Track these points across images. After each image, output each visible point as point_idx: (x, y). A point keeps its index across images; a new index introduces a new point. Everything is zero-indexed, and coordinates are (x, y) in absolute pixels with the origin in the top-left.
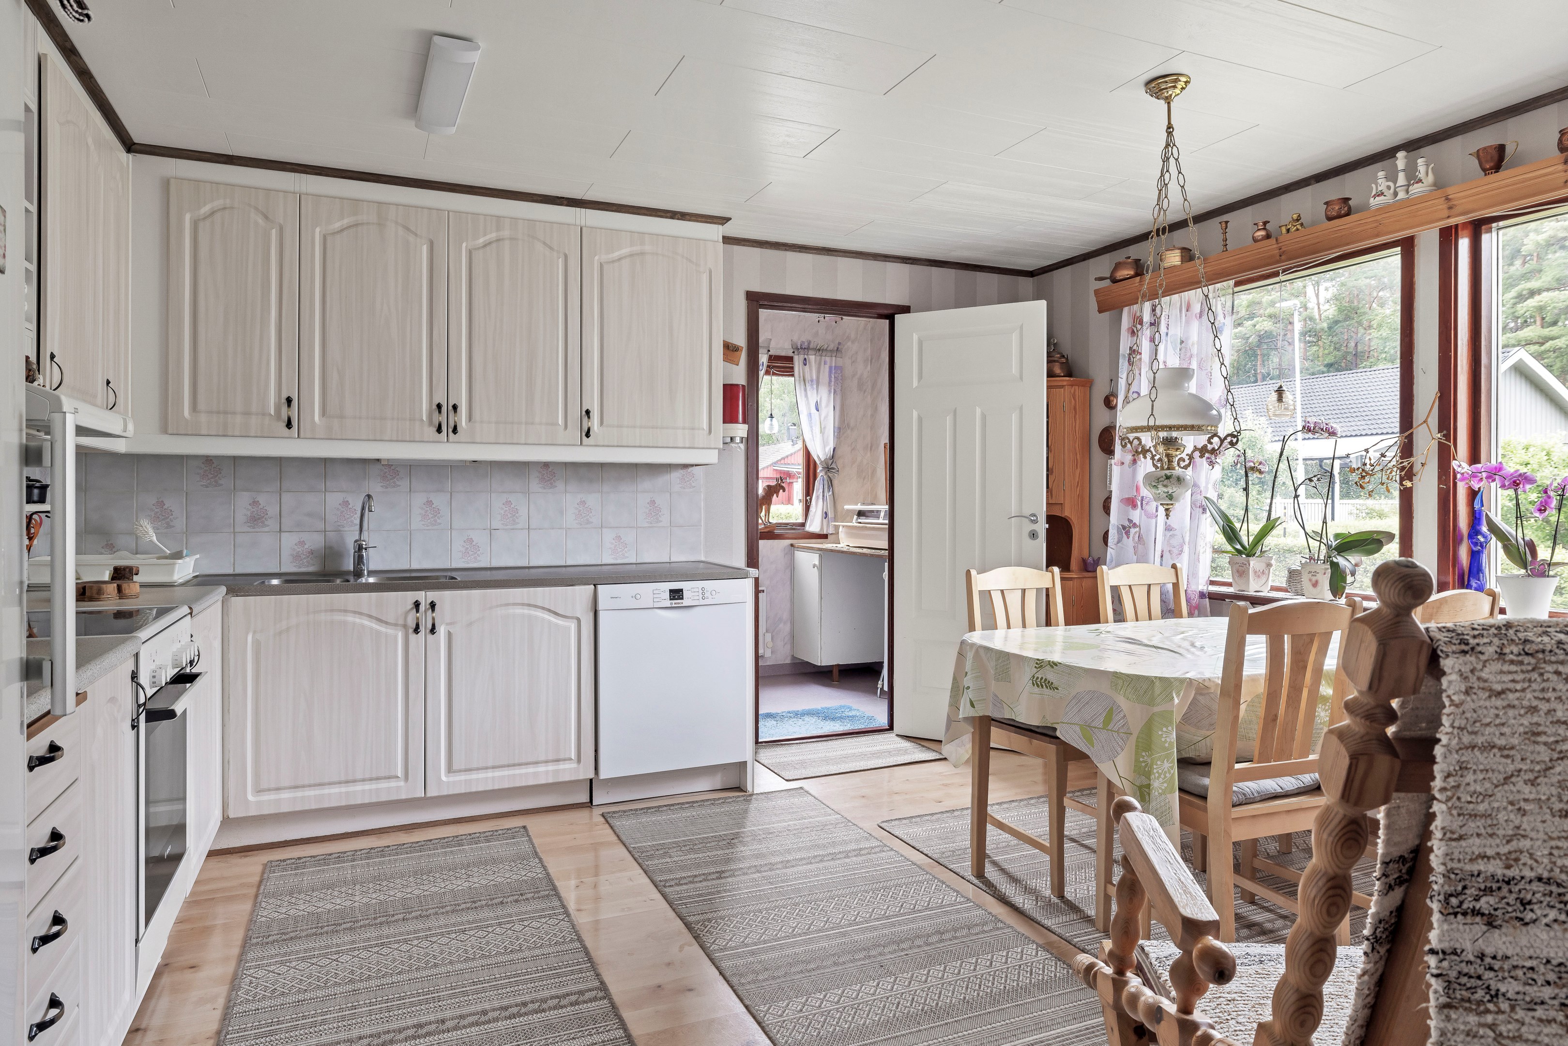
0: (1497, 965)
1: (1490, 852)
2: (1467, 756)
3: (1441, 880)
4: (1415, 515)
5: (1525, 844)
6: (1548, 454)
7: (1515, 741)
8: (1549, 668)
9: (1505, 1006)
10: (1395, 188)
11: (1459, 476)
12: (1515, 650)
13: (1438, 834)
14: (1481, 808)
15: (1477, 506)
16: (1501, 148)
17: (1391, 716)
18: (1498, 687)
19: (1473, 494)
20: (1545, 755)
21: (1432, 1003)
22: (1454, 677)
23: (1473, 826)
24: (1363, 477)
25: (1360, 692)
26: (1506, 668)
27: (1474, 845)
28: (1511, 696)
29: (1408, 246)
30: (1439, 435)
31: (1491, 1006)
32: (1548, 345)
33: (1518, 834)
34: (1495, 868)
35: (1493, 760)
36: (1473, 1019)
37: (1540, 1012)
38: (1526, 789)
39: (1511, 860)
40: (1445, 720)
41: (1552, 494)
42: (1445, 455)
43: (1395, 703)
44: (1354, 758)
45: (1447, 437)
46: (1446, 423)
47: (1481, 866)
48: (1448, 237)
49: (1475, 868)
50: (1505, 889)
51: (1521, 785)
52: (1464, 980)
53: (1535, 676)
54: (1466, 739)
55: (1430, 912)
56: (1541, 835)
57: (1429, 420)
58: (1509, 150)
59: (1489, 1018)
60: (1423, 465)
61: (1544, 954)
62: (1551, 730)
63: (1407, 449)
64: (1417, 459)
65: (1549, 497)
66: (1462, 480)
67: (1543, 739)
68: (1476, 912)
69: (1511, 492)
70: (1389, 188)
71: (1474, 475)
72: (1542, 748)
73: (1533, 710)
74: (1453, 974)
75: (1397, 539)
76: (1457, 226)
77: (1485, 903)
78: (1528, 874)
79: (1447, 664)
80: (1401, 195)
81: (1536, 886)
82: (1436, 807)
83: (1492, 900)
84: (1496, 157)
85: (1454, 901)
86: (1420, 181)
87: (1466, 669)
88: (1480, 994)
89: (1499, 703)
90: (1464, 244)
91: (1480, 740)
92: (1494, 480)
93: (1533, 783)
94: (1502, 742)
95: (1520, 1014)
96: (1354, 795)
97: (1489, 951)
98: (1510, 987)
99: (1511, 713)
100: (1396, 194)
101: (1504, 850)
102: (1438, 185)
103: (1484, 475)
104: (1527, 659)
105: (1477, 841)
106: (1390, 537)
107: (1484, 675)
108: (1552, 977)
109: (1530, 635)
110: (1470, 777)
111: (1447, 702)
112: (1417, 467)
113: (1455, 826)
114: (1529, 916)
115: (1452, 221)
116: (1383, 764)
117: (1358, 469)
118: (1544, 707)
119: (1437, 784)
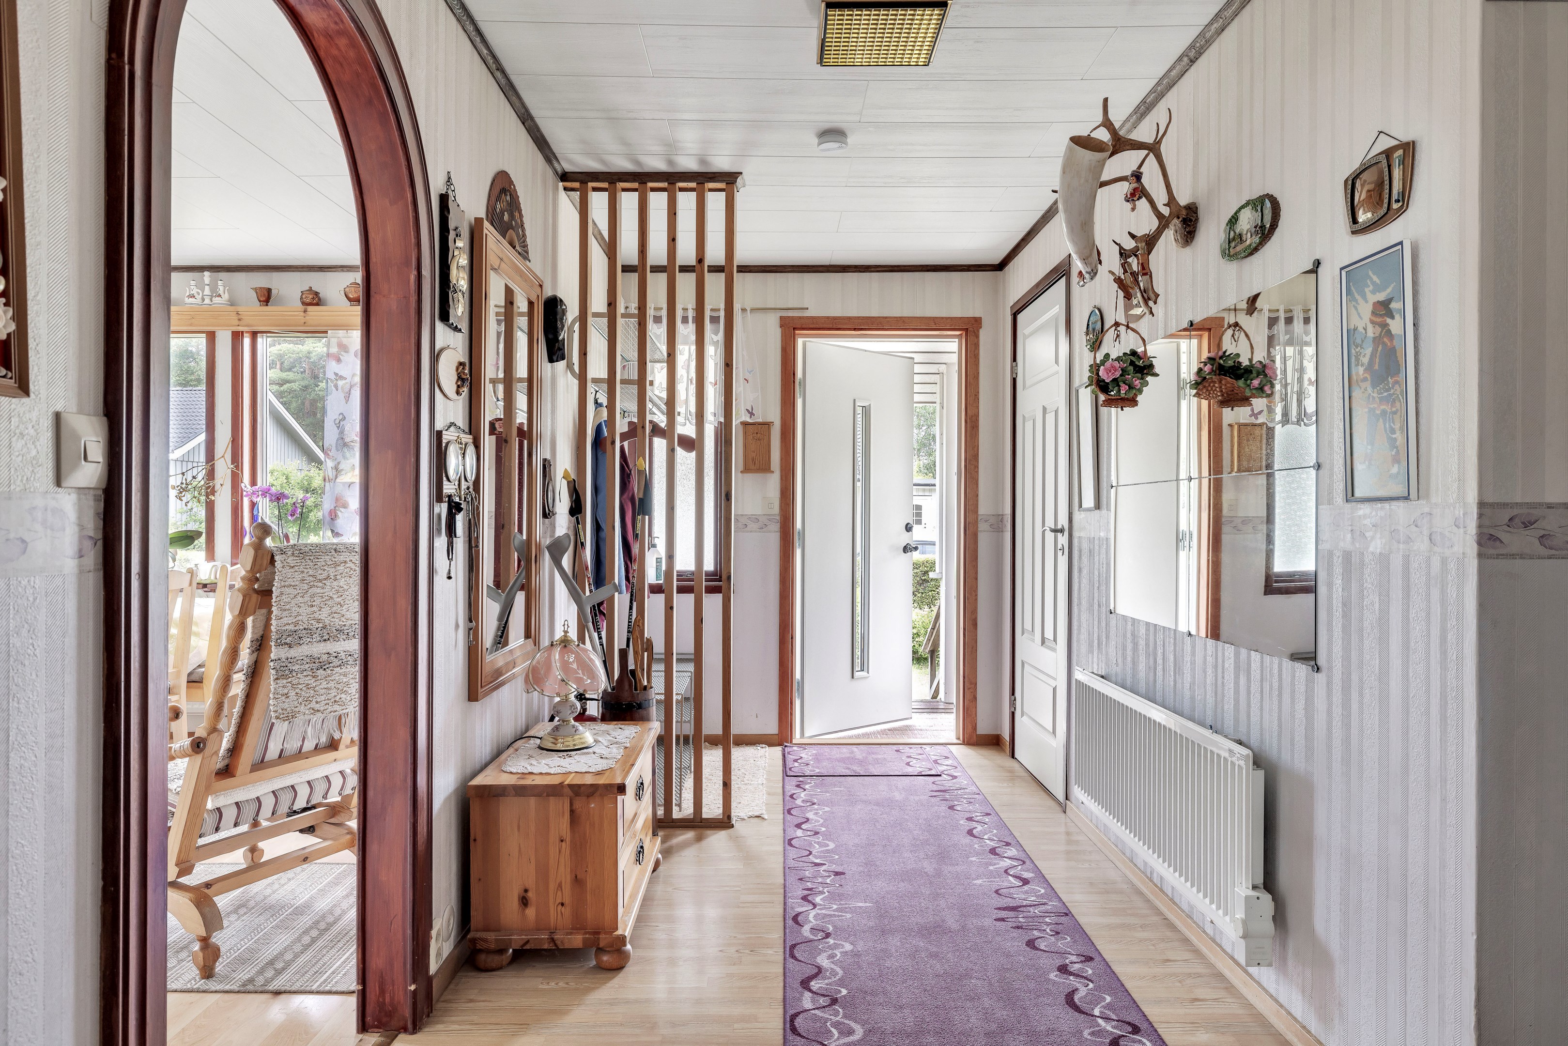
0: (292, 661)
1: (290, 622)
2: (283, 590)
3: (275, 634)
4: (216, 518)
5: (300, 618)
6: (287, 478)
7: (297, 583)
8: (308, 558)
9: (294, 674)
10: (203, 295)
11: (244, 493)
12: (297, 552)
13: (274, 618)
14: (287, 607)
15: (255, 513)
16: (269, 291)
17: (257, 579)
18: (292, 565)
19: (253, 505)
20: (306, 587)
21: (272, 679)
22: (279, 562)
23: (285, 613)
24: (181, 492)
25: (247, 571)
26: (295, 558)
27: (285, 620)
28: (296, 568)
29: (211, 337)
30: (232, 466)
31: (290, 675)
32: (285, 387)
33: (299, 614)
34: (292, 627)
35: (290, 590)
36: (285, 681)
37: (305, 674)
38: (301, 599)
39: (296, 624)
40: (276, 578)
41: (298, 505)
42: (236, 479)
43: (258, 575)
44: (244, 596)
45: (237, 467)
46: (236, 458)
47: (287, 627)
48: (237, 336)
49: (285, 628)
50: (295, 633)
51: (299, 598)
52: (282, 668)
53: (303, 560)
54: (283, 584)
55: (271, 646)
56: (305, 614)
57: (226, 456)
58: (274, 292)
59: (290, 680)
60: (221, 485)
61: (306, 655)
62: (308, 579)
63: (211, 474)
64: (218, 482)
65: (296, 507)
66: (246, 496)
67: (305, 582)
68: (286, 644)
69: (276, 503)
70: (198, 294)
71: (254, 493)
72: (305, 585)
73: (303, 572)
74: (278, 667)
75: (204, 535)
76: (242, 332)
77: (288, 641)
78: (301, 628)
79: (277, 558)
80: (207, 301)
81: (304, 632)
82: (274, 609)
83: (290, 638)
84: (267, 295)
85: (279, 641)
86: (220, 296)
87: (283, 559)
88: (287, 671)
89: (292, 570)
90: (247, 341)
91: (287, 583)
92: (266, 497)
93: (302, 597)
94: (293, 584)
95: (299, 675)
96: (243, 613)
97: (289, 657)
98: (296, 667)
99: (296, 573)
100: (203, 300)
101: (294, 621)
102: (232, 303)
103: (260, 493)
104: (301, 555)
105: (286, 619)
106: (199, 534)
107: (288, 561)
108: (308, 661)
109: (302, 548)
110: (284, 597)
111: (277, 571)
112: (217, 487)
113: (279, 615)
114: (302, 642)
115: (240, 329)
116: (255, 598)
117: (178, 487)
118: (306, 571)
119: (274, 600)
